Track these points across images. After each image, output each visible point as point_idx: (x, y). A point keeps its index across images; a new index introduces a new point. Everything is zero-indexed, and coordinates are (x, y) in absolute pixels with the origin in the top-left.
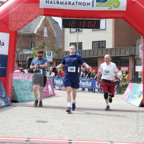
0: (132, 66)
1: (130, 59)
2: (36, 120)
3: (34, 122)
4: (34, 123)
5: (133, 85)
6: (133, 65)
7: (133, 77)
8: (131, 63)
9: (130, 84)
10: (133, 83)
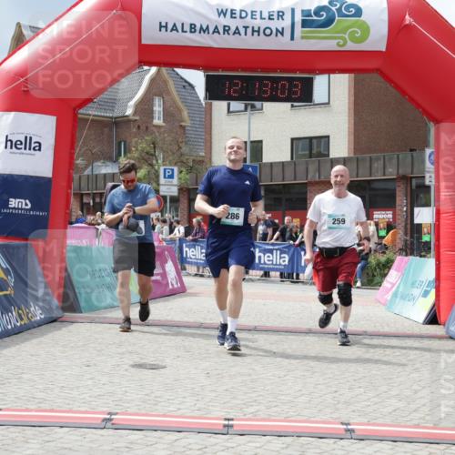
0: (405, 209)
1: (398, 189)
2: (131, 363)
3: (127, 367)
4: (126, 370)
5: (406, 263)
6: (406, 206)
7: (408, 238)
8: (402, 201)
9: (399, 259)
10: (406, 255)
